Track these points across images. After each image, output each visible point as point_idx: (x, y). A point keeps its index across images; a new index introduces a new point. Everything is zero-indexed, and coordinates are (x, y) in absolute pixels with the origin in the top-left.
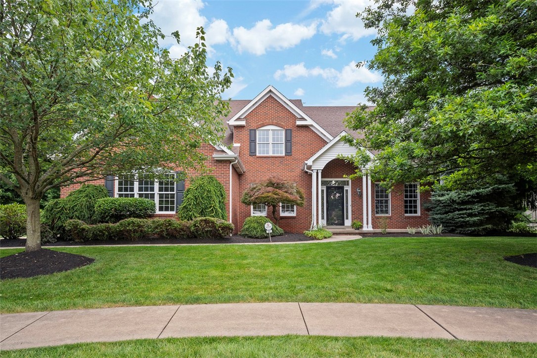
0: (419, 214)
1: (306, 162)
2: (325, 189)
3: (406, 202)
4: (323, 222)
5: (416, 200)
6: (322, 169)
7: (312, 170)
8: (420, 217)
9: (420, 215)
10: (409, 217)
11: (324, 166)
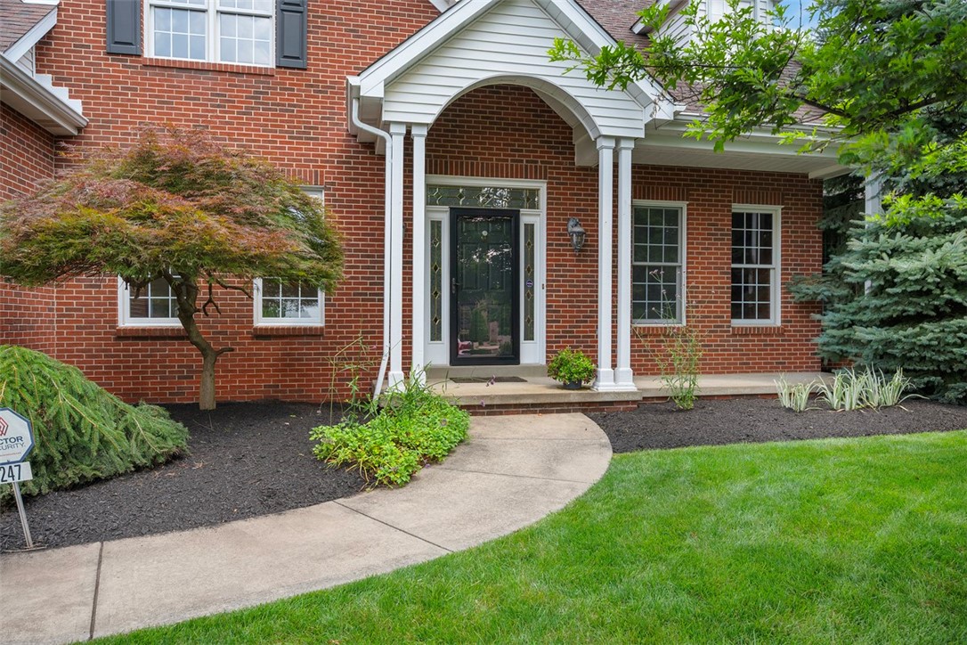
0: (775, 319)
1: (353, 80)
2: (444, 216)
3: (736, 275)
4: (432, 352)
5: (767, 270)
6: (430, 120)
7: (386, 126)
8: (780, 332)
9: (779, 324)
10: (745, 333)
11: (437, 111)
